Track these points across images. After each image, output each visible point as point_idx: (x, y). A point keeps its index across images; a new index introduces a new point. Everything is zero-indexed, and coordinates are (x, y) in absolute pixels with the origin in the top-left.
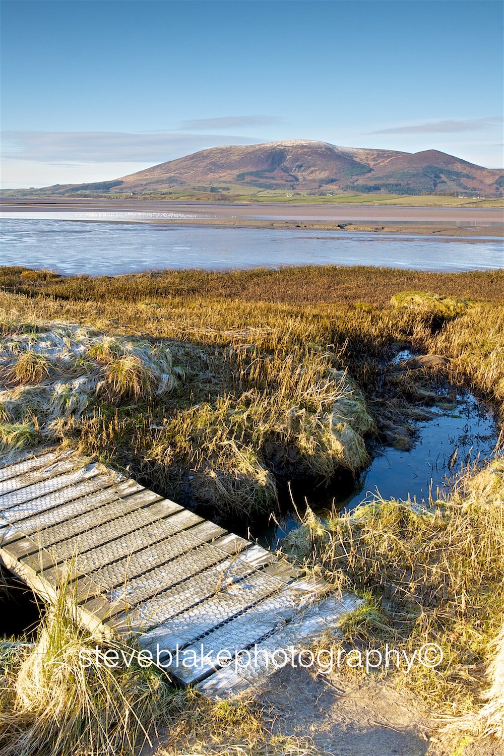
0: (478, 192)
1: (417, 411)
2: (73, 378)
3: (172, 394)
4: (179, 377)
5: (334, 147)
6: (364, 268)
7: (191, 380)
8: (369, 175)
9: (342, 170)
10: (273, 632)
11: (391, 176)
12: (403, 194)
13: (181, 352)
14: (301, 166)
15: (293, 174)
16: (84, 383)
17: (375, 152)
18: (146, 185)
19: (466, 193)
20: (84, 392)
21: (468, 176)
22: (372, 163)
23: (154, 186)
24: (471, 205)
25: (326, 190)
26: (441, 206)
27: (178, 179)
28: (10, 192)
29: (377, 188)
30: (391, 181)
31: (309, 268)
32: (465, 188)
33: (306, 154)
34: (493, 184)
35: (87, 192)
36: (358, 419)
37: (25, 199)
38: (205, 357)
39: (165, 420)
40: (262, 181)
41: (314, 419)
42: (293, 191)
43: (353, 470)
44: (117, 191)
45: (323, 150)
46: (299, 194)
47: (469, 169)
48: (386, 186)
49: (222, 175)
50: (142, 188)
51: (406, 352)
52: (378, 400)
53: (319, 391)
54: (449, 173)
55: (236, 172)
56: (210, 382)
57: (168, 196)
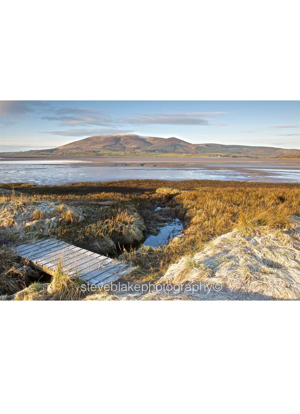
0: (190, 152)
1: (160, 224)
2: (51, 218)
3: (83, 221)
4: (85, 217)
5: (138, 136)
6: (149, 180)
7: (89, 218)
8: (151, 146)
9: (141, 144)
10: (113, 275)
11: (159, 147)
12: (164, 153)
13: (85, 209)
14: (126, 143)
15: (124, 146)
16: (55, 219)
17: (153, 138)
18: (68, 150)
19: (186, 152)
20: (55, 222)
21: (186, 147)
22: (152, 142)
23: (71, 150)
24: (188, 157)
25: (136, 152)
26: (177, 157)
27: (80, 148)
28: (11, 153)
29: (154, 151)
30: (159, 148)
31: (129, 180)
32: (185, 151)
33: (128, 138)
34: (194, 149)
35: (44, 153)
36: (141, 226)
37: (18, 156)
38: (93, 211)
39: (81, 229)
40: (112, 148)
41: (127, 226)
42: (124, 152)
43: (139, 241)
44: (56, 152)
45: (134, 137)
46: (126, 153)
47: (186, 144)
48: (157, 150)
49: (97, 146)
50: (66, 151)
51: (159, 207)
52: (148, 221)
53: (128, 219)
54: (180, 145)
55: (102, 145)
56: (95, 218)
57: (76, 154)
